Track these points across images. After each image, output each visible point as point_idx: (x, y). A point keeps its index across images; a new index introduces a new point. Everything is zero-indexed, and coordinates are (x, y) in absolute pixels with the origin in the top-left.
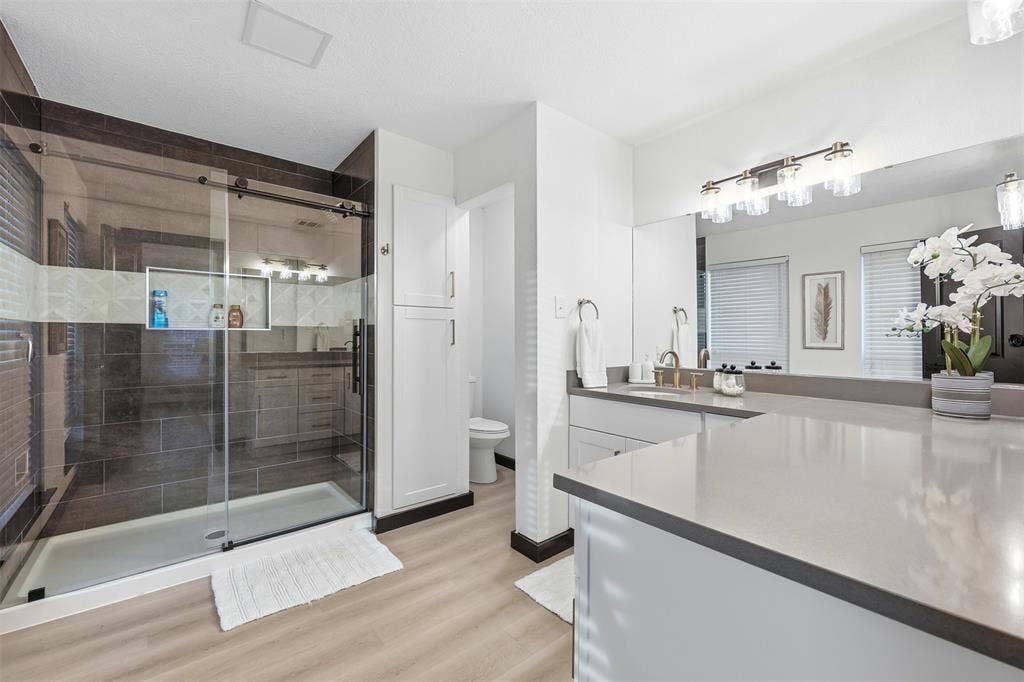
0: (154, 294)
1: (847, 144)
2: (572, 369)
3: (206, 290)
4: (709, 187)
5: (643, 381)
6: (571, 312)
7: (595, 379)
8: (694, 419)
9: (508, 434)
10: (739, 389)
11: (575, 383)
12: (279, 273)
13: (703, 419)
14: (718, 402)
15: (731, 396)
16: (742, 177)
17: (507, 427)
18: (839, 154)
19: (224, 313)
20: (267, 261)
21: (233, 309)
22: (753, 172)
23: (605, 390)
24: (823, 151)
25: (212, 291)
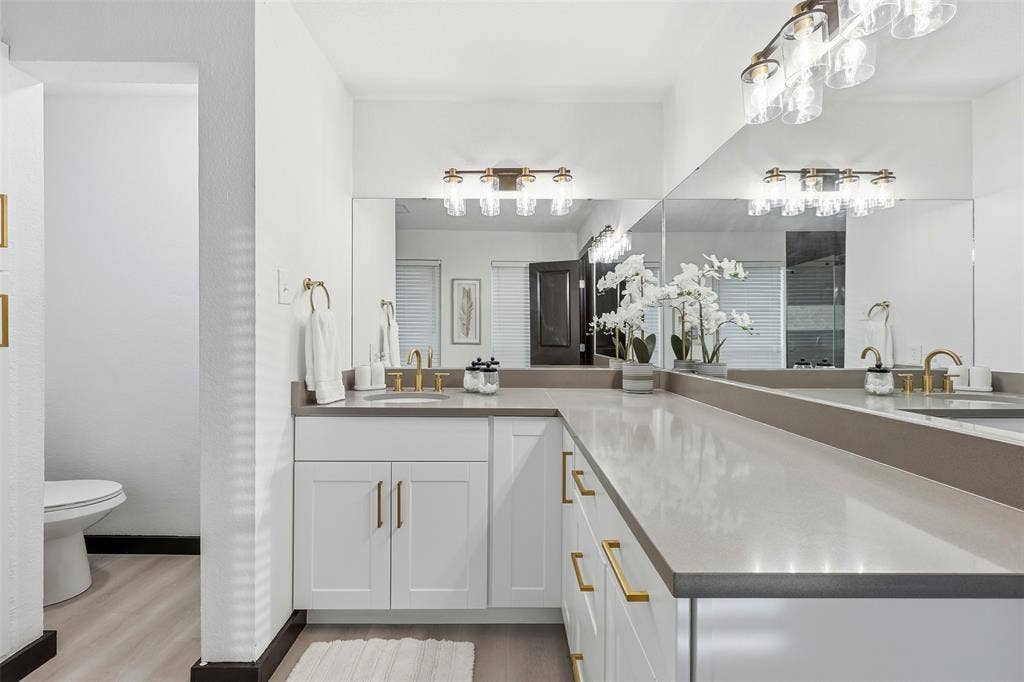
1: (569, 171)
2: (296, 379)
4: (451, 174)
5: (374, 387)
6: (295, 297)
7: (331, 392)
8: (482, 424)
9: (122, 498)
10: (492, 388)
11: (306, 400)
13: (491, 425)
14: (469, 402)
15: (488, 395)
16: (485, 174)
17: (121, 486)
18: (563, 177)
22: (497, 172)
23: (342, 405)
24: (553, 171)
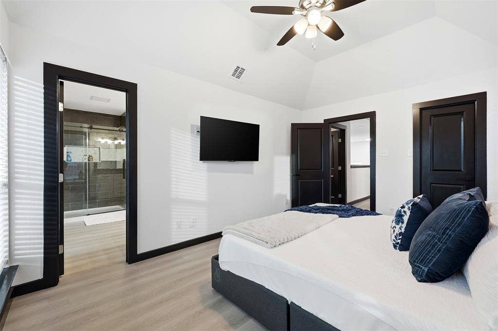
0: (67, 152)
3: (82, 151)
12: (107, 142)
19: (87, 157)
20: (103, 139)
21: (90, 156)
25: (84, 151)
